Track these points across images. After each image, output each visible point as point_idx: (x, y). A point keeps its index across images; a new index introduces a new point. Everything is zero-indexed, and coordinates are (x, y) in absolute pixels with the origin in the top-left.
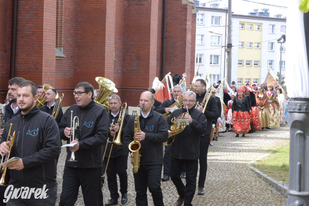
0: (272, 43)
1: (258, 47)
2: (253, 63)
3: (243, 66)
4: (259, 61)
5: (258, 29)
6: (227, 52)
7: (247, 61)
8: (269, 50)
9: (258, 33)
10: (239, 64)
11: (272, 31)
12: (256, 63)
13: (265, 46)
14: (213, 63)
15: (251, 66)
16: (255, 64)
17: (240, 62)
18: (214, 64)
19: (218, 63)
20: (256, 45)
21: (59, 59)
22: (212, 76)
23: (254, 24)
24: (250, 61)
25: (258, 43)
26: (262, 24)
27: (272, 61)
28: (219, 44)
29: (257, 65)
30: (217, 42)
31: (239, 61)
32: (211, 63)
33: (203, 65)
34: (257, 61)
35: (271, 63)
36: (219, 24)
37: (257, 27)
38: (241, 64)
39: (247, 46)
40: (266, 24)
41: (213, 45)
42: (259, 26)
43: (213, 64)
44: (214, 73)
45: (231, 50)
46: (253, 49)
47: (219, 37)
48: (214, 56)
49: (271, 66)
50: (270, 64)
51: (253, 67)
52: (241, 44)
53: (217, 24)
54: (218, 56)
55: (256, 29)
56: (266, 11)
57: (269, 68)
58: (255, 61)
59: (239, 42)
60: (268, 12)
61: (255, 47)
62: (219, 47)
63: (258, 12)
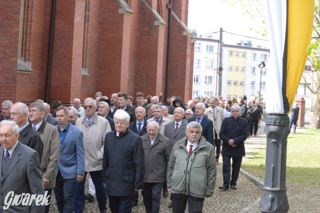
0: (254, 68)
1: (243, 70)
2: (239, 83)
3: (231, 85)
4: (244, 82)
5: (243, 56)
6: (219, 74)
7: (234, 81)
8: (252, 73)
9: (243, 59)
10: (228, 83)
11: (254, 58)
12: (241, 83)
13: (249, 70)
14: (207, 82)
15: (238, 85)
16: (240, 84)
17: (229, 82)
18: (208, 83)
19: (211, 83)
20: (242, 69)
21: (84, 78)
22: (206, 93)
23: (240, 52)
24: (236, 82)
25: (243, 68)
26: (246, 52)
28: (212, 67)
29: (242, 84)
30: (210, 66)
31: (228, 81)
32: (206, 83)
33: (199, 84)
36: (213, 52)
37: (242, 55)
38: (230, 83)
39: (235, 69)
40: (249, 53)
41: (208, 68)
42: (244, 54)
43: (207, 83)
44: (208, 91)
45: (221, 73)
46: (239, 72)
47: (212, 62)
48: (208, 77)
49: (253, 86)
50: (252, 84)
52: (230, 68)
53: (211, 52)
54: (211, 77)
55: (241, 56)
56: (249, 42)
57: (251, 87)
58: (240, 82)
59: (228, 66)
60: (251, 43)
61: (241, 70)
62: (212, 70)
63: (243, 43)
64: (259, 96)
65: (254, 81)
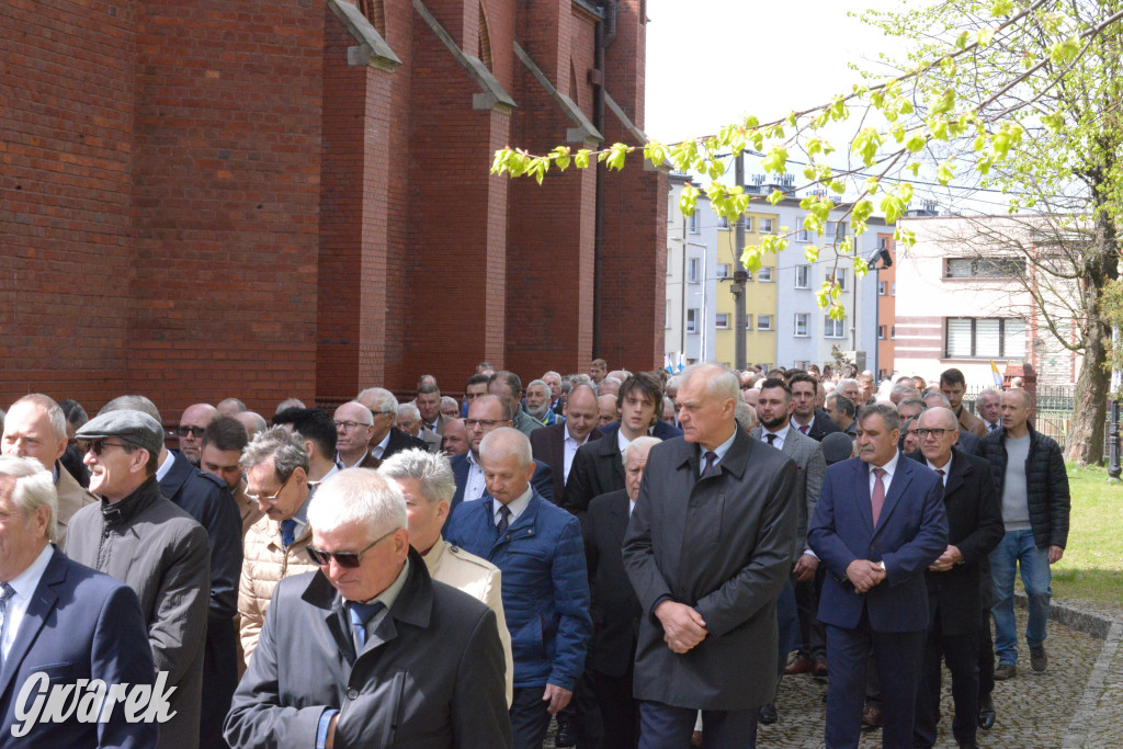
0: (805, 268)
1: (768, 277)
3: (730, 329)
4: (772, 316)
5: (768, 229)
6: (735, 293)
8: (797, 287)
10: (718, 324)
11: (803, 236)
12: (764, 321)
13: (787, 279)
16: (760, 325)
17: (722, 320)
23: (757, 218)
25: (768, 269)
26: (778, 215)
27: (805, 316)
29: (767, 326)
34: (767, 317)
35: (803, 320)
37: (764, 225)
42: (769, 221)
45: (744, 289)
46: (756, 283)
49: (802, 329)
50: (800, 324)
51: (756, 332)
52: (722, 270)
55: (761, 229)
56: (786, 182)
57: (797, 335)
58: (760, 317)
59: (719, 264)
60: (793, 184)
61: (761, 277)
63: (763, 183)
64: (839, 363)
65: (806, 311)
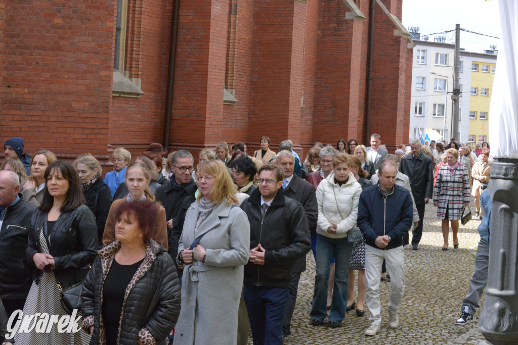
3: (476, 119)
6: (453, 100)
7: (481, 113)
14: (436, 114)
15: (487, 120)
17: (473, 114)
18: (438, 115)
19: (443, 115)
21: (229, 105)
24: (485, 113)
30: (442, 87)
31: (470, 112)
32: (434, 115)
33: (423, 116)
36: (446, 64)
38: (474, 116)
39: (482, 93)
41: (438, 90)
43: (436, 116)
44: (438, 128)
47: (445, 80)
48: (438, 105)
52: (474, 90)
53: (443, 64)
54: (444, 105)
59: (472, 88)
62: (444, 93)
63: (495, 49)
